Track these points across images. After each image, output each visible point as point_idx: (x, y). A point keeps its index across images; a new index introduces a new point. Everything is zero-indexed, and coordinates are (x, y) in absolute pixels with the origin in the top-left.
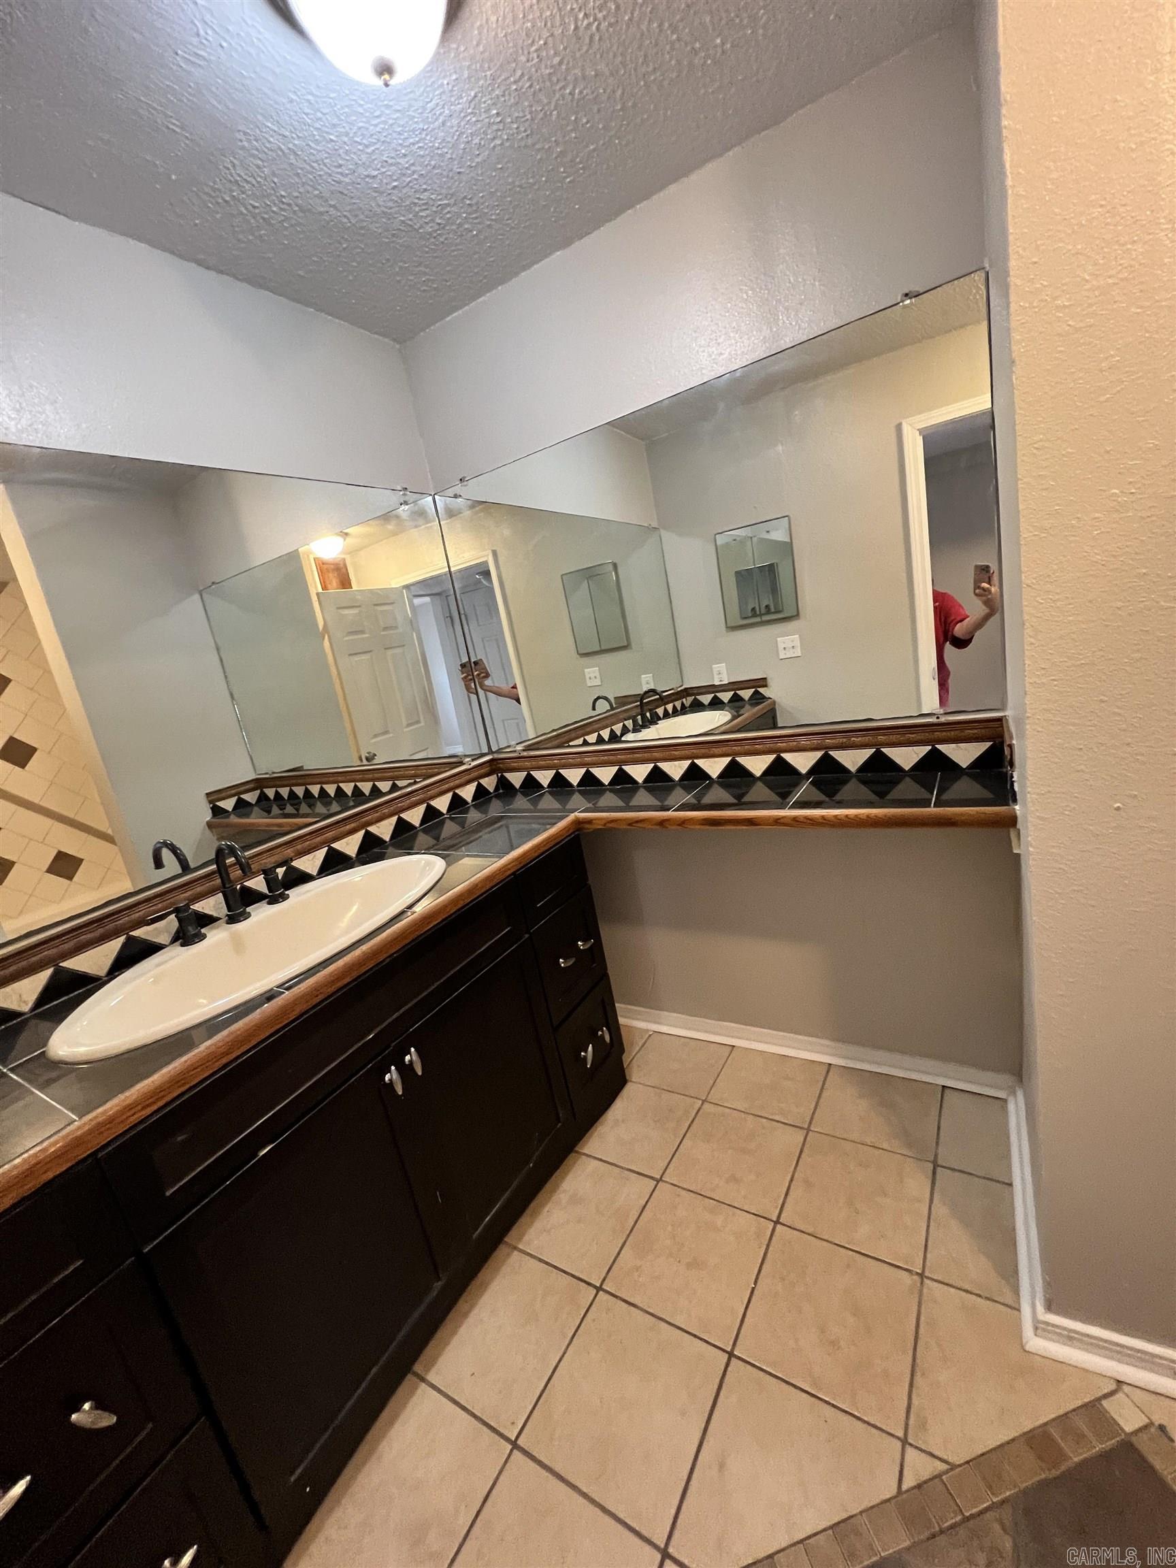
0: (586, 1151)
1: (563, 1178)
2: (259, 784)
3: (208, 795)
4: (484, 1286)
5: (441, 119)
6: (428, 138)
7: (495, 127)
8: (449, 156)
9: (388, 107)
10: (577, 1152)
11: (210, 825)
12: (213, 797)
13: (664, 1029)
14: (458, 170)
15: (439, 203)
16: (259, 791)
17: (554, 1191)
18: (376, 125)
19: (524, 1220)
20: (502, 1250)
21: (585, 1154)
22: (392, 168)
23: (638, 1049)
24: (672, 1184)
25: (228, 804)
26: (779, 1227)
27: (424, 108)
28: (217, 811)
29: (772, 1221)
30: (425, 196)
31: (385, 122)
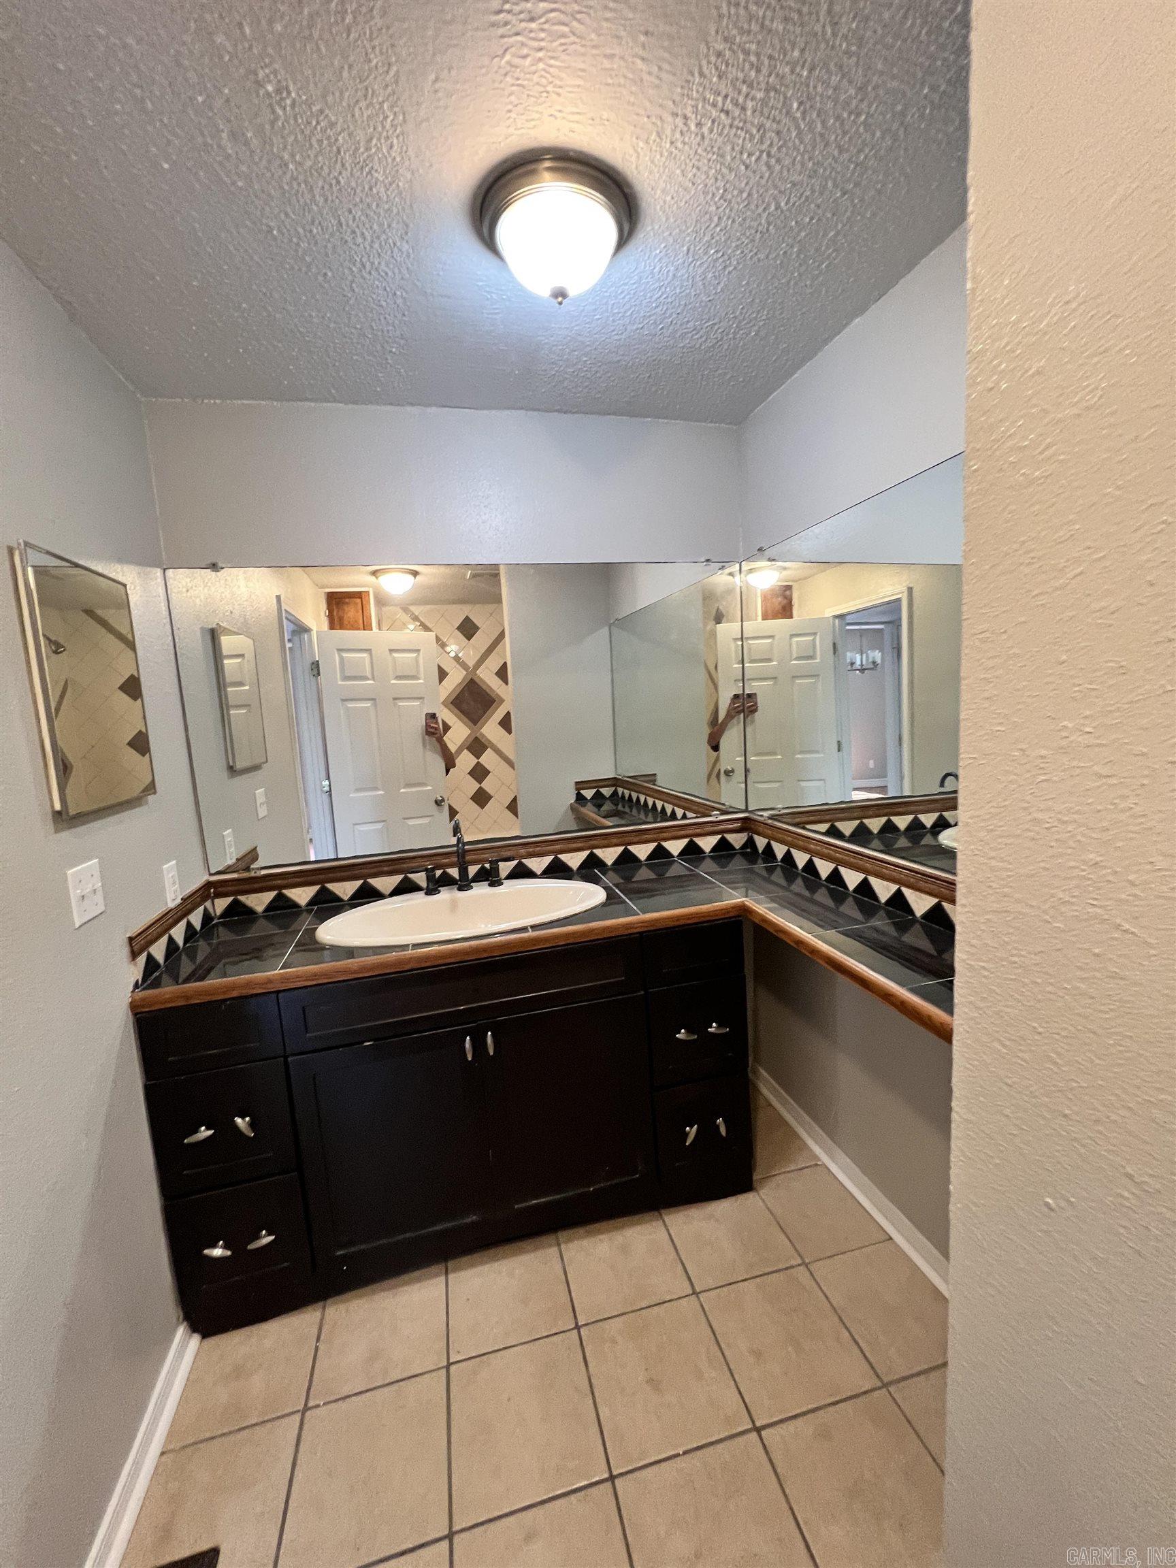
0: (666, 1219)
1: (633, 1225)
2: (614, 782)
3: (577, 783)
4: (522, 1251)
5: (671, 274)
6: (668, 289)
7: (721, 260)
8: (693, 294)
9: (625, 284)
10: (661, 1215)
11: (572, 807)
12: (580, 785)
13: (834, 1168)
14: (708, 299)
15: (707, 325)
16: (614, 788)
17: (617, 1228)
18: (624, 298)
19: (581, 1231)
20: (550, 1238)
21: (664, 1221)
22: (652, 318)
23: (793, 1168)
24: (702, 1306)
25: (588, 794)
26: (754, 1435)
27: (652, 273)
28: (580, 798)
29: (753, 1422)
30: (691, 325)
31: (629, 294)
